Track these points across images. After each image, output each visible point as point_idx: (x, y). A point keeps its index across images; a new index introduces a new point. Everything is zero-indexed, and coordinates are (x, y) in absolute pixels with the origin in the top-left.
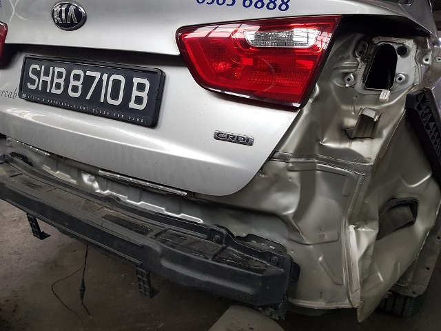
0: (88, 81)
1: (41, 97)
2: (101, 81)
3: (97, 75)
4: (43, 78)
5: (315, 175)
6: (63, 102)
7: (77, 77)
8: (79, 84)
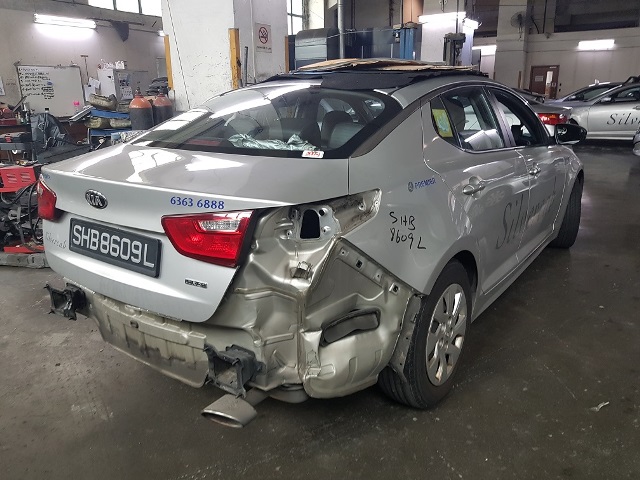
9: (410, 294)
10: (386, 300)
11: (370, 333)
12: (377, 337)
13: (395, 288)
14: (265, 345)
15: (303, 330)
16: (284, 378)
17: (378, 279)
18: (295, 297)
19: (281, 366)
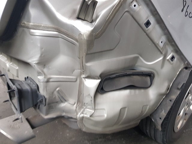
9: (182, 66)
10: (162, 66)
11: (142, 91)
12: (147, 95)
13: (173, 58)
14: (48, 81)
15: (84, 76)
16: (64, 111)
17: (161, 45)
18: (77, 40)
19: (62, 102)
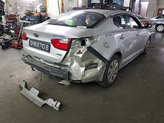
0: (40, 45)
1: (33, 46)
2: (42, 45)
3: (41, 44)
4: (33, 43)
5: (74, 60)
6: (36, 47)
7: (38, 44)
8: (38, 45)
